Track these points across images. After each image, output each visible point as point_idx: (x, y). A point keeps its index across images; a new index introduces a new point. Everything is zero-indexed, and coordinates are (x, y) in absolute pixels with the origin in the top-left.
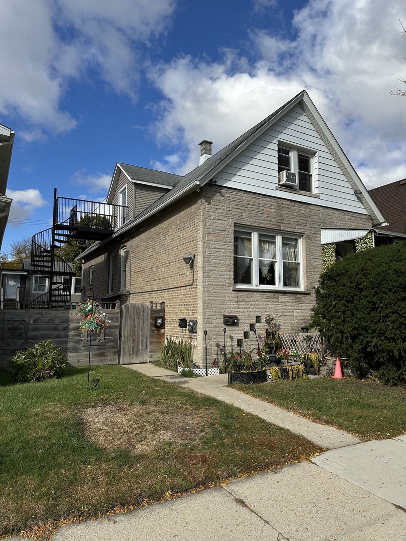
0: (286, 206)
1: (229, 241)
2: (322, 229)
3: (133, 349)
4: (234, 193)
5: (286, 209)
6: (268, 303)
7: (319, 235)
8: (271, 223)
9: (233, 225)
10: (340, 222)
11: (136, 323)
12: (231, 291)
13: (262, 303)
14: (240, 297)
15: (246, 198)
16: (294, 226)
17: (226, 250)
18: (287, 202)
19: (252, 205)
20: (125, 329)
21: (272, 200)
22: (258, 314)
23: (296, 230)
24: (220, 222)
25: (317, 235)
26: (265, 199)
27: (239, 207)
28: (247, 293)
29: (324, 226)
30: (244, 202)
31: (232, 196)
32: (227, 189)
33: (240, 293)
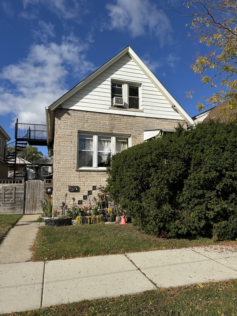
0: (117, 118)
1: (74, 141)
2: (145, 131)
3: (33, 206)
4: (79, 112)
5: (117, 120)
6: (102, 178)
7: (142, 135)
8: (106, 129)
9: (77, 132)
10: (160, 126)
11: (35, 191)
12: (75, 171)
13: (98, 178)
14: (81, 175)
15: (87, 115)
16: (123, 131)
17: (72, 147)
18: (118, 116)
19: (92, 119)
20: (28, 195)
21: (107, 116)
22: (94, 185)
23: (125, 133)
24: (68, 130)
25: (141, 135)
26: (101, 115)
27: (81, 121)
28: (86, 172)
29: (146, 129)
30: (85, 118)
31: (77, 114)
32: (73, 111)
33: (81, 173)
